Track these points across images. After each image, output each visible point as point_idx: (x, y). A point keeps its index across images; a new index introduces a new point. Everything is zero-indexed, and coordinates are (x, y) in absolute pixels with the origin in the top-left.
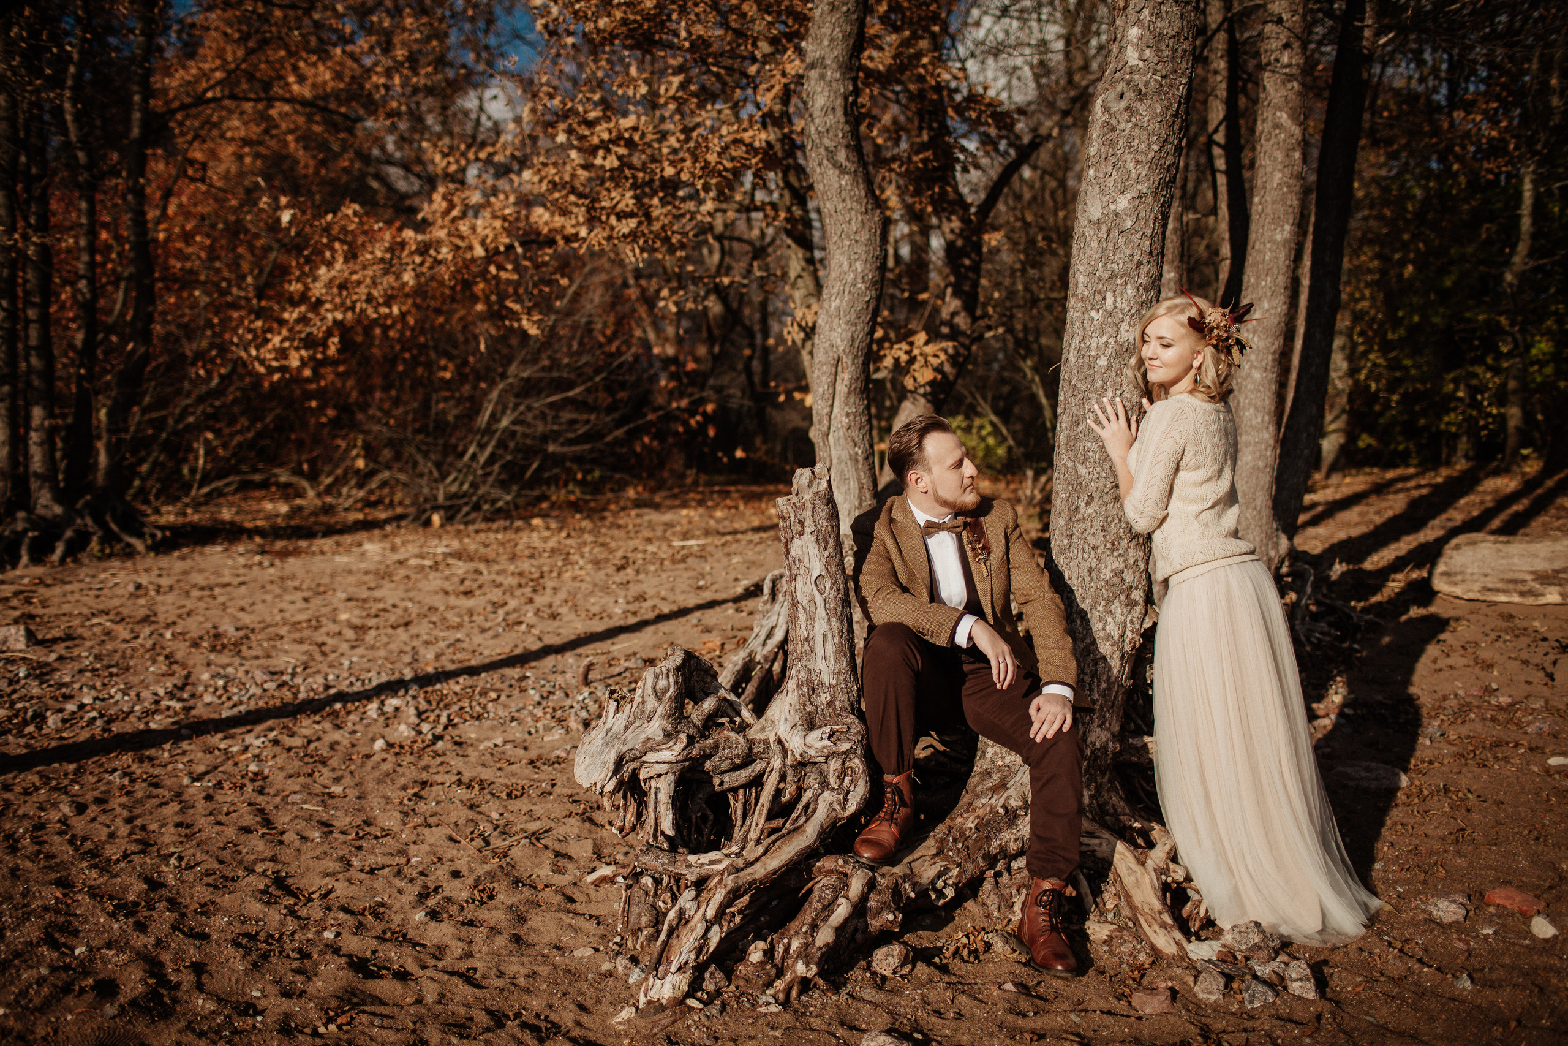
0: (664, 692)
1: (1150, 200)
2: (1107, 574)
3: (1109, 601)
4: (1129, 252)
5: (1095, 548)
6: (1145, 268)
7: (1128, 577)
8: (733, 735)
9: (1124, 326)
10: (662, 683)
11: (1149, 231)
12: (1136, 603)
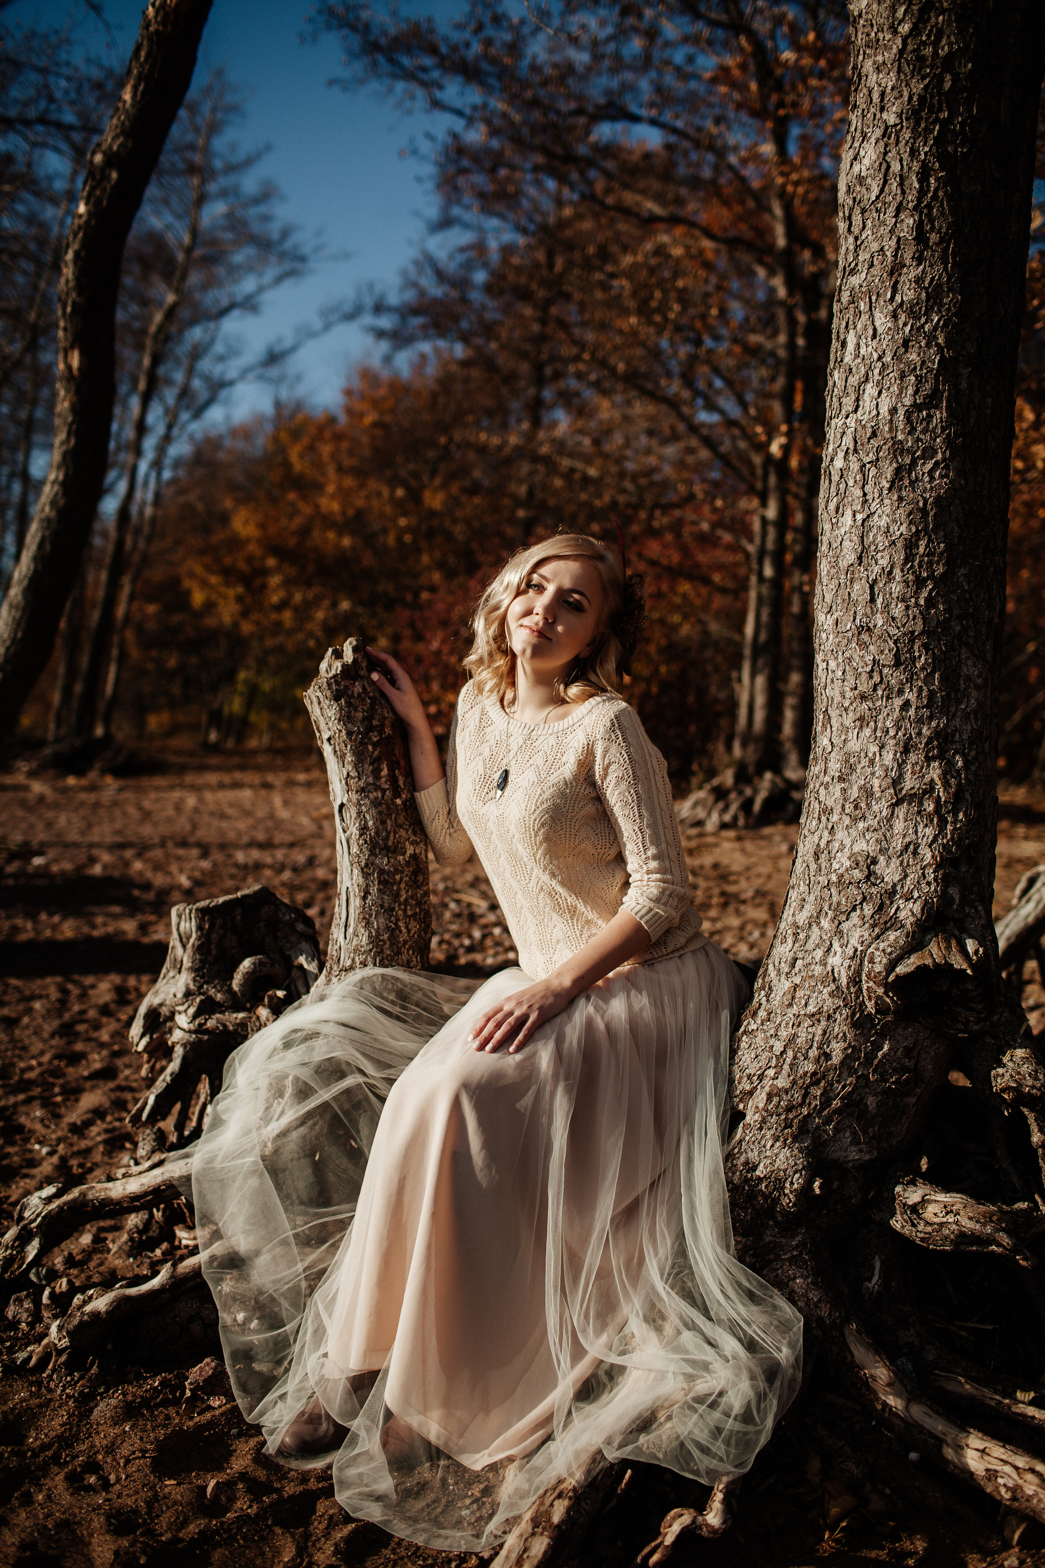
0: (188, 939)
1: (907, 135)
2: (842, 861)
3: (842, 914)
4: (875, 247)
5: (827, 811)
6: (912, 272)
7: (889, 871)
8: (263, 1012)
9: (870, 390)
10: (185, 926)
11: (911, 196)
12: (893, 923)
